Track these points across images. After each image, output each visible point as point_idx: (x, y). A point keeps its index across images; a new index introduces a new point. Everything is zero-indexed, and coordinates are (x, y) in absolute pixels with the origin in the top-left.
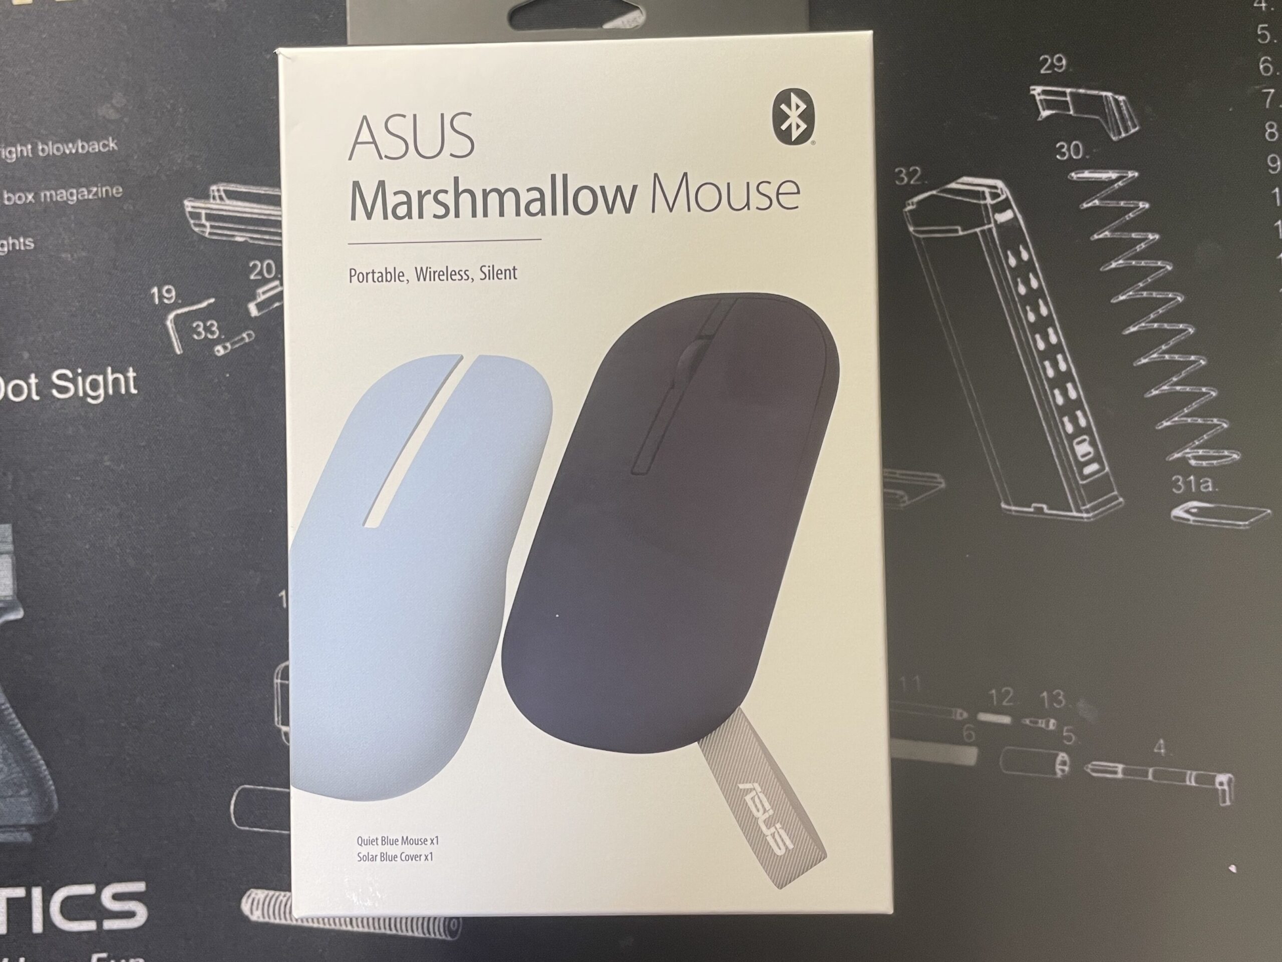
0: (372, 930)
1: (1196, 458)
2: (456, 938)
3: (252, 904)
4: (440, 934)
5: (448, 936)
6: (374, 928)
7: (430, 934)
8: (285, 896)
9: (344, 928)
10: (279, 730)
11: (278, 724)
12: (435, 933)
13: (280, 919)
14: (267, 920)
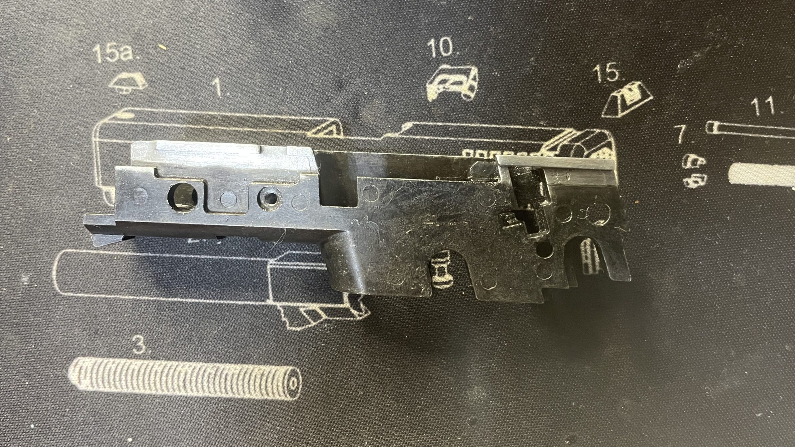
0: (207, 394)
2: (296, 398)
3: (80, 373)
4: (280, 396)
5: (288, 396)
6: (210, 392)
7: (268, 394)
8: (113, 363)
9: (177, 393)
10: (100, 190)
11: (98, 184)
12: (273, 393)
13: (110, 387)
14: (96, 389)
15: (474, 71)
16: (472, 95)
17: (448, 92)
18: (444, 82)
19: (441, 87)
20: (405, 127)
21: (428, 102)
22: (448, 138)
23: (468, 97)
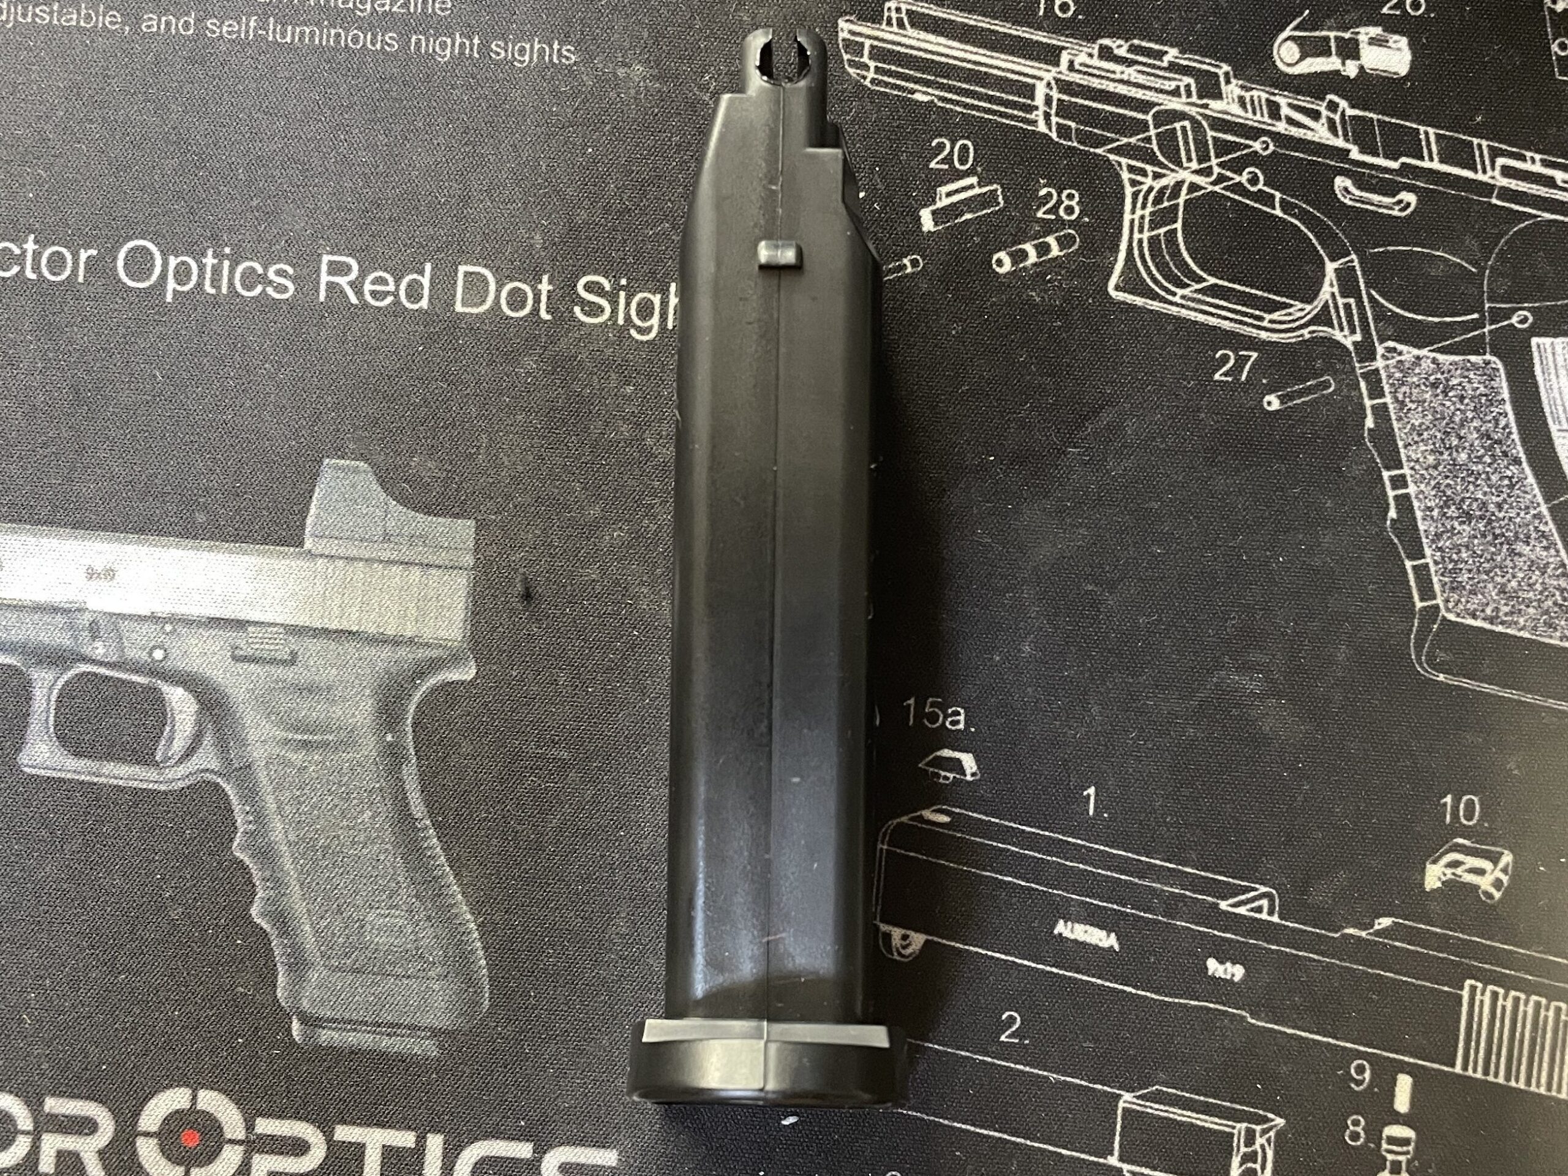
10: (877, 928)
15: (1507, 858)
16: (1497, 895)
17: (1458, 882)
18: (1455, 864)
19: (1449, 871)
20: (1379, 924)
21: (1424, 891)
22: (1445, 955)
23: (1490, 896)
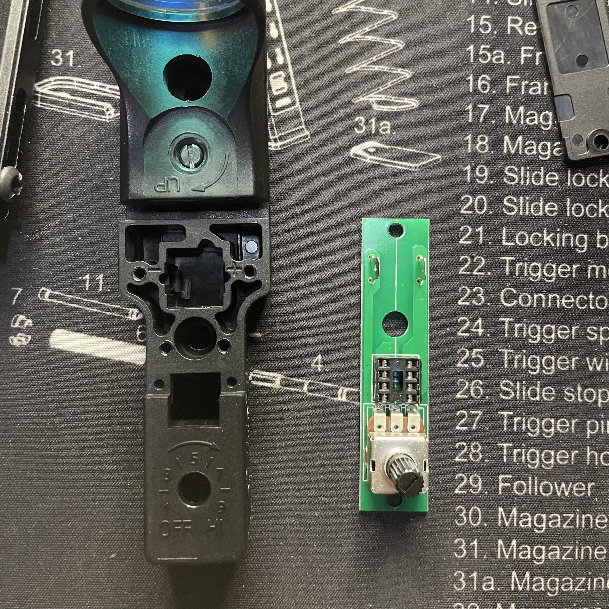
1: (379, 103)
